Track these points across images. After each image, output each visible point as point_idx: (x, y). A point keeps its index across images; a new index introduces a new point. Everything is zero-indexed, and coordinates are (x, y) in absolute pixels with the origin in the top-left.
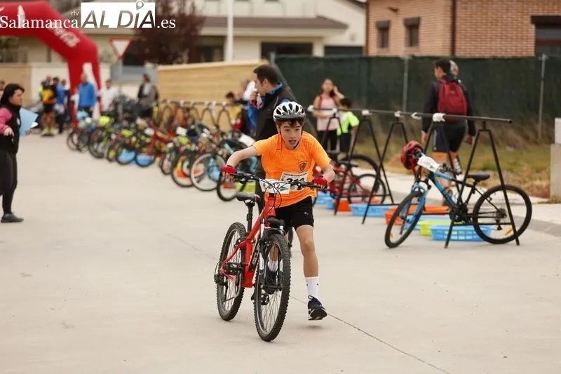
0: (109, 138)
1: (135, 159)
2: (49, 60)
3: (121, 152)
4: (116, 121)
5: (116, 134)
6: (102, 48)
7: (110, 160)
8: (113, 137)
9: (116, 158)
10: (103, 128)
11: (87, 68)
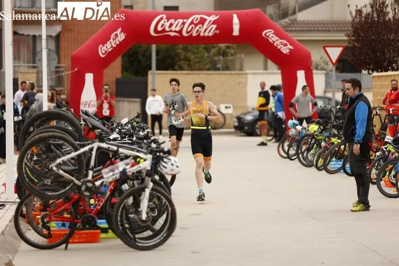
0: (319, 146)
1: (343, 167)
2: (266, 68)
3: (330, 161)
4: (324, 129)
5: (325, 142)
6: (316, 55)
7: (319, 169)
8: (323, 144)
9: (324, 168)
10: (312, 136)
11: (301, 75)
